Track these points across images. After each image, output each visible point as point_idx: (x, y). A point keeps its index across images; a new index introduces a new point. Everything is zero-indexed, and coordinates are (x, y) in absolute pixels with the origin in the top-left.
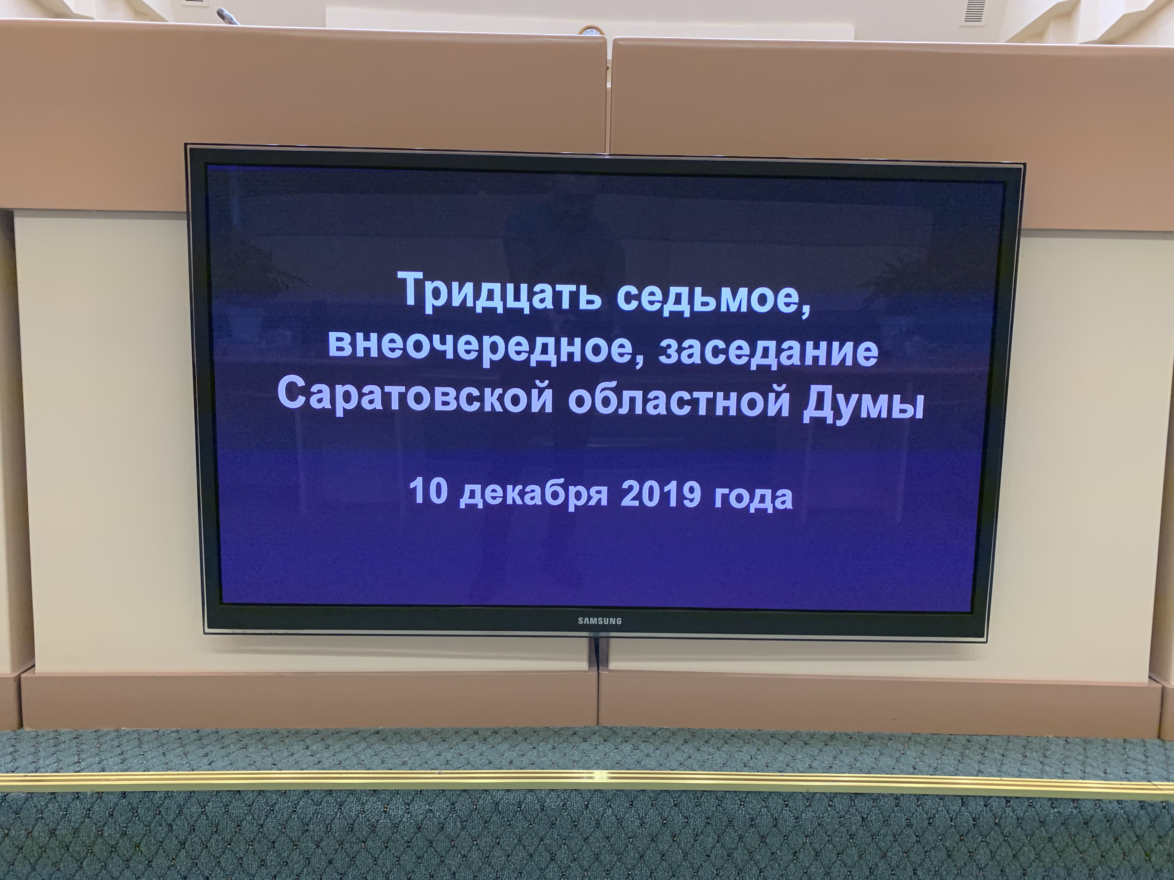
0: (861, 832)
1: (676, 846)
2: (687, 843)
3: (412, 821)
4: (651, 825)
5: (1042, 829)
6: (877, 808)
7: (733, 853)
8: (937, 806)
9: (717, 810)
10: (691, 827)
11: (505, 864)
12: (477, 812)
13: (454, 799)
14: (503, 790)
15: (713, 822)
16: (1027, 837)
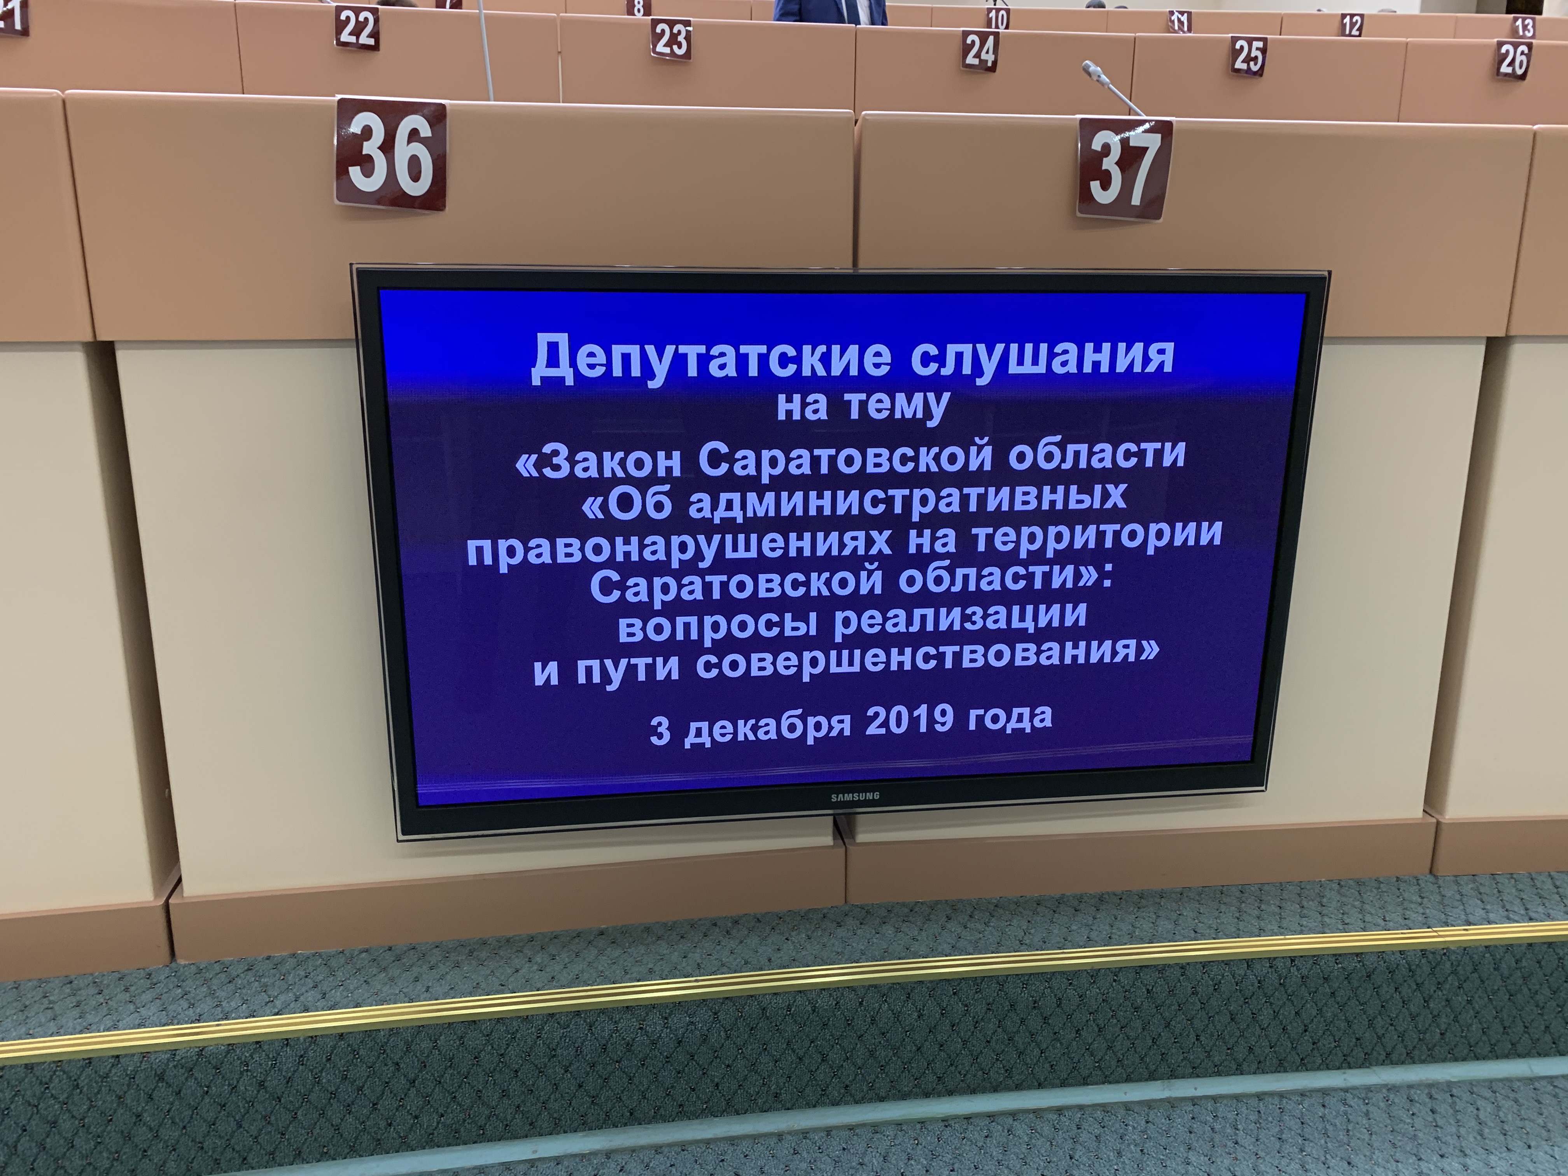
0: (1145, 1005)
1: (956, 1035)
2: (967, 1031)
3: (671, 1036)
4: (929, 1017)
5: (1325, 985)
6: (1162, 980)
7: (1015, 1037)
8: (1223, 971)
9: (998, 995)
10: (972, 1015)
11: (772, 1070)
12: (742, 1019)
13: (716, 1008)
14: (769, 994)
15: (994, 1007)
16: (1310, 994)
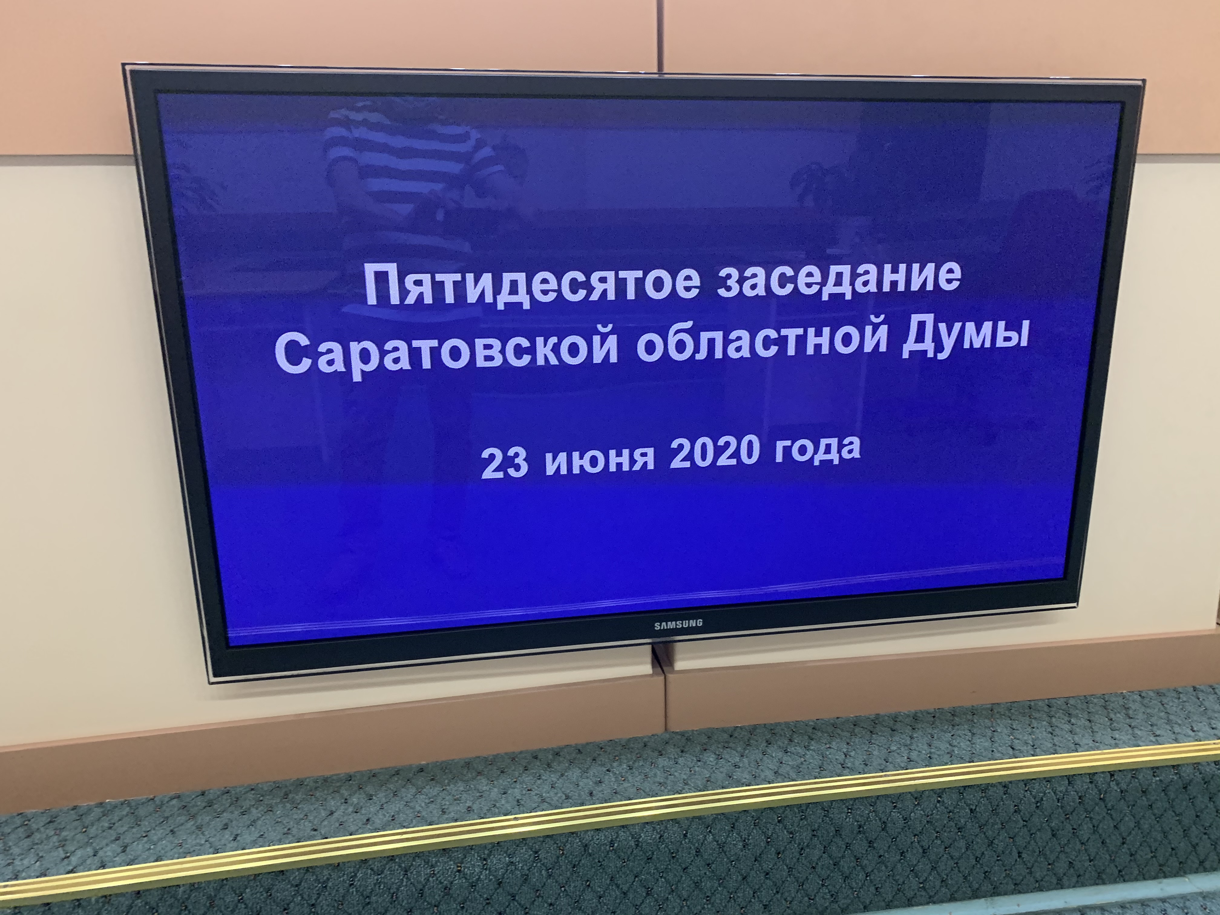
0: (969, 825)
1: (781, 862)
2: (792, 858)
3: (491, 877)
4: (754, 846)
5: (1144, 798)
6: (985, 799)
7: (840, 861)
8: (1044, 788)
9: (823, 821)
10: (797, 842)
11: (597, 906)
12: (563, 857)
13: (537, 846)
14: (591, 830)
15: (819, 834)
16: (1129, 807)
